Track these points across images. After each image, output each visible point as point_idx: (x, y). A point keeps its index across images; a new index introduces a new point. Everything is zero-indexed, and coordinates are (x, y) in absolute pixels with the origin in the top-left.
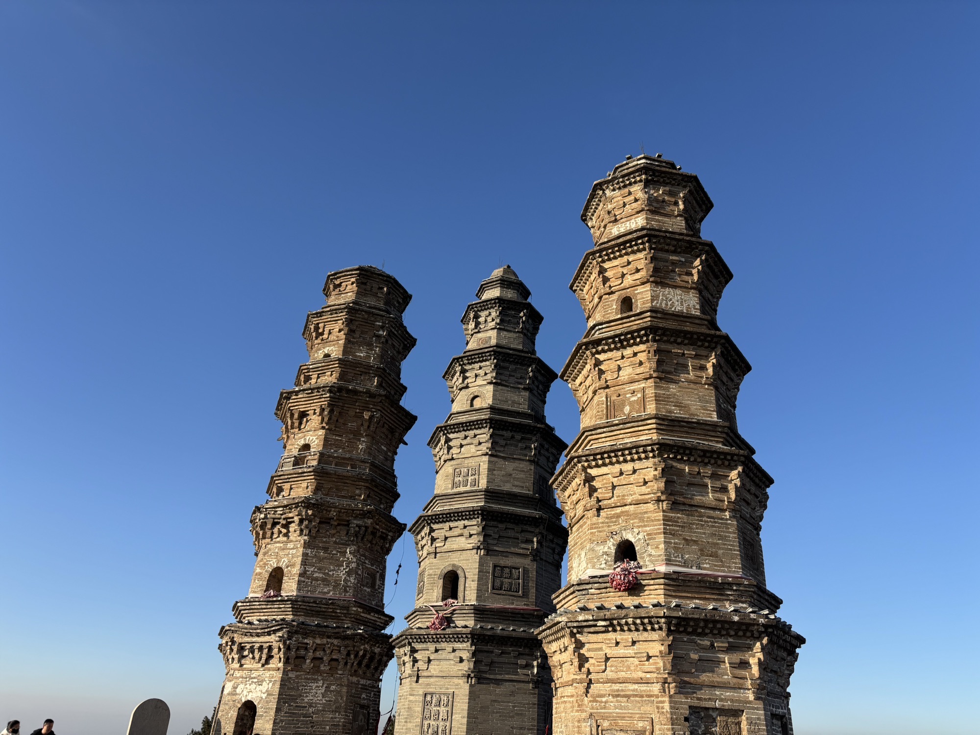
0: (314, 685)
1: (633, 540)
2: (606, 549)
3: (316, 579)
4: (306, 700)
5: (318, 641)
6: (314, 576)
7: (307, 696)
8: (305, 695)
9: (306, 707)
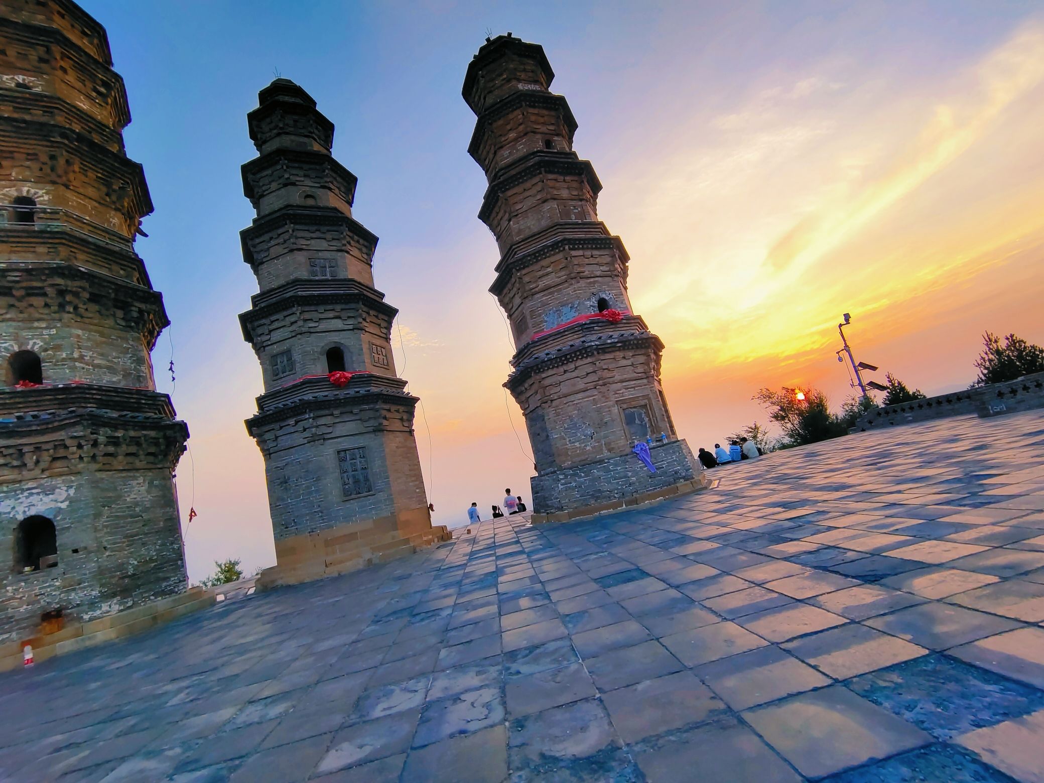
0: (134, 483)
1: (607, 298)
2: (591, 304)
3: (99, 366)
4: (128, 499)
5: (132, 433)
6: (95, 362)
7: (129, 496)
8: (126, 495)
9: (131, 507)
